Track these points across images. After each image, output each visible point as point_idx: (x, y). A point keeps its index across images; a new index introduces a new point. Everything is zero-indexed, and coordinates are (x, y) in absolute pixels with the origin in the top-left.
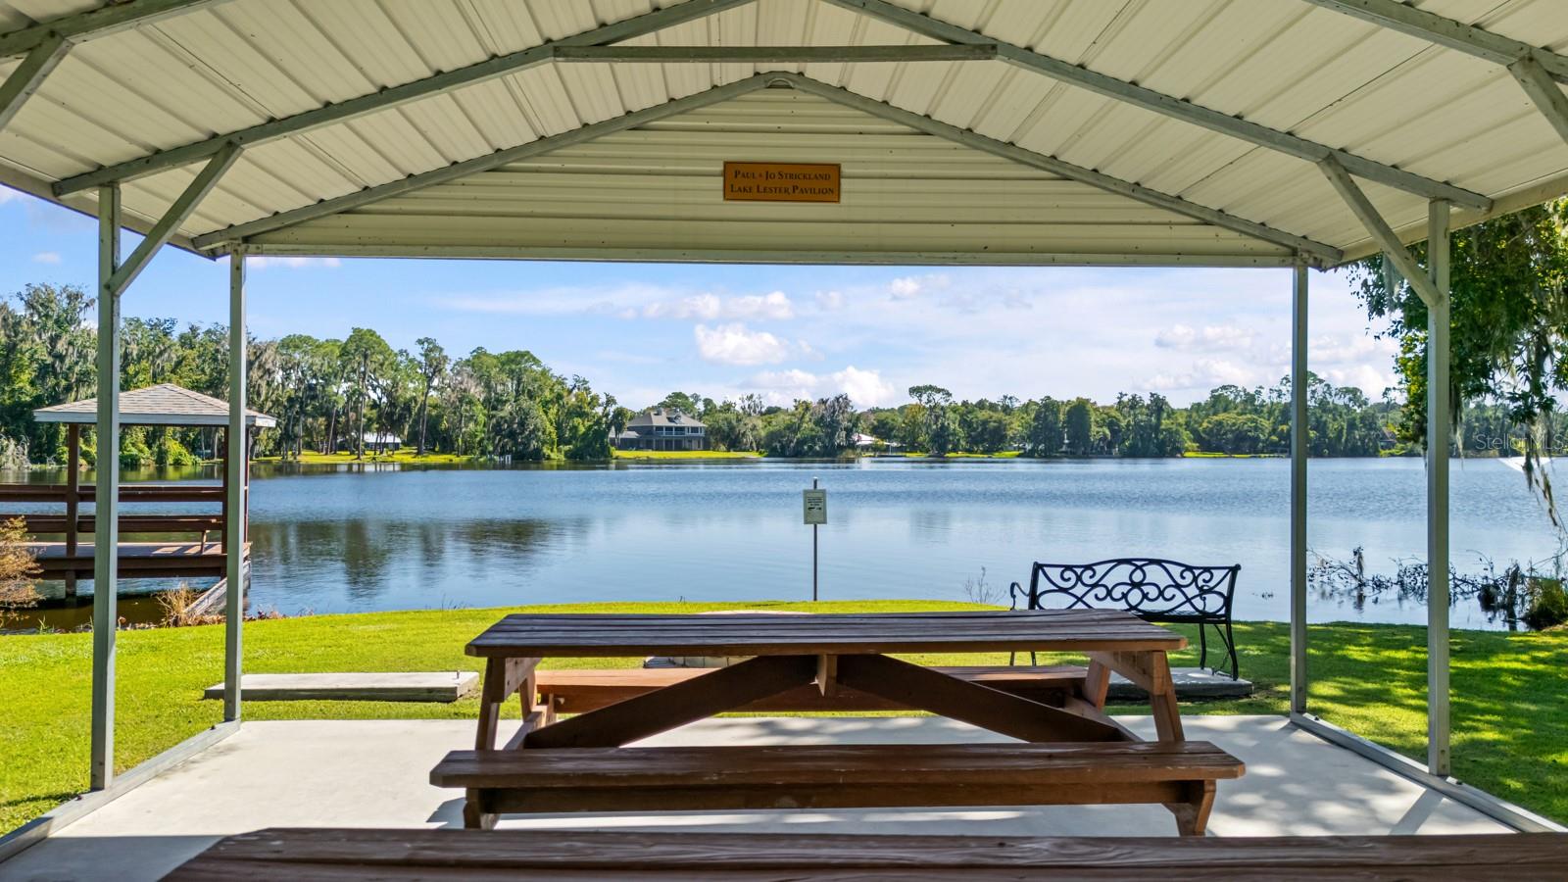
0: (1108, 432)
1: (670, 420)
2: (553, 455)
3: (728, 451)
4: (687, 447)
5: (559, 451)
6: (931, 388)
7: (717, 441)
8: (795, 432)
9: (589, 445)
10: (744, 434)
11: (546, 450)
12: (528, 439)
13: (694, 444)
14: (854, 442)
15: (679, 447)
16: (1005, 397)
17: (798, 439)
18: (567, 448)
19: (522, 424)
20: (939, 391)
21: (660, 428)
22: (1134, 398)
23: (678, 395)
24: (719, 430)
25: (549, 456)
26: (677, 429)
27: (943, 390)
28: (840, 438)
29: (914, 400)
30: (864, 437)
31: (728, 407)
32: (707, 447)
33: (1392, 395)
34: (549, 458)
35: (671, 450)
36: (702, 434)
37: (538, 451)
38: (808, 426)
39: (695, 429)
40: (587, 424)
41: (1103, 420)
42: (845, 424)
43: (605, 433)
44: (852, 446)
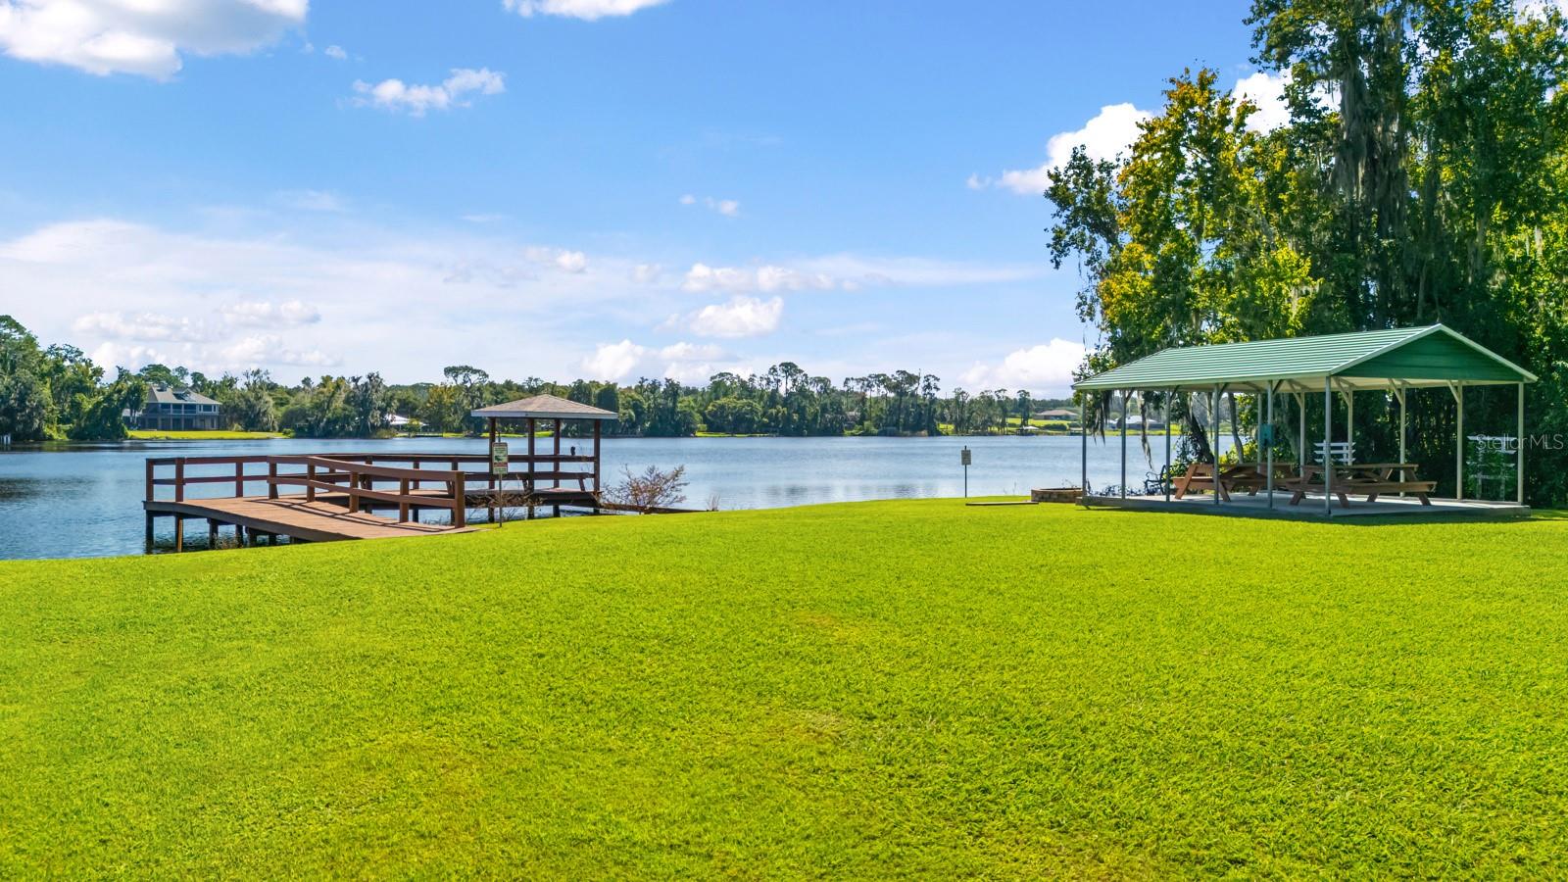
0: (633, 413)
1: (178, 396)
2: (55, 436)
3: (246, 430)
4: (199, 425)
5: (59, 430)
6: (466, 369)
7: (232, 420)
8: (323, 411)
9: (97, 424)
10: (265, 413)
11: (46, 430)
12: (30, 416)
13: (208, 423)
14: (388, 422)
15: (190, 427)
16: (531, 379)
17: (328, 419)
18: (67, 427)
19: (22, 399)
20: (475, 372)
21: (166, 406)
22: (654, 382)
23: (158, 368)
24: (235, 409)
25: (51, 436)
26: (187, 406)
27: (478, 371)
28: (374, 418)
29: (450, 381)
30: (398, 418)
31: (230, 382)
32: (223, 427)
33: (851, 384)
34: (51, 438)
35: (180, 430)
36: (217, 413)
37: (39, 429)
38: (339, 403)
39: (207, 407)
40: (94, 400)
41: (628, 402)
42: (380, 403)
43: (118, 411)
44: (386, 426)
